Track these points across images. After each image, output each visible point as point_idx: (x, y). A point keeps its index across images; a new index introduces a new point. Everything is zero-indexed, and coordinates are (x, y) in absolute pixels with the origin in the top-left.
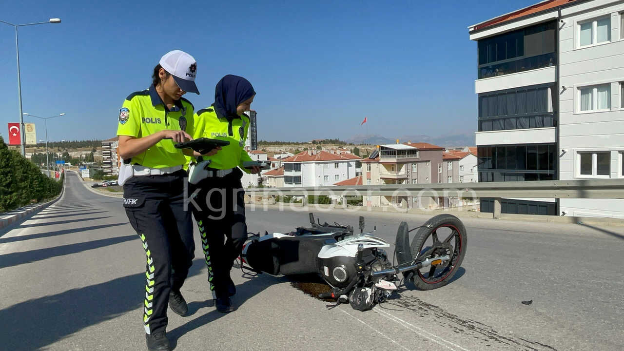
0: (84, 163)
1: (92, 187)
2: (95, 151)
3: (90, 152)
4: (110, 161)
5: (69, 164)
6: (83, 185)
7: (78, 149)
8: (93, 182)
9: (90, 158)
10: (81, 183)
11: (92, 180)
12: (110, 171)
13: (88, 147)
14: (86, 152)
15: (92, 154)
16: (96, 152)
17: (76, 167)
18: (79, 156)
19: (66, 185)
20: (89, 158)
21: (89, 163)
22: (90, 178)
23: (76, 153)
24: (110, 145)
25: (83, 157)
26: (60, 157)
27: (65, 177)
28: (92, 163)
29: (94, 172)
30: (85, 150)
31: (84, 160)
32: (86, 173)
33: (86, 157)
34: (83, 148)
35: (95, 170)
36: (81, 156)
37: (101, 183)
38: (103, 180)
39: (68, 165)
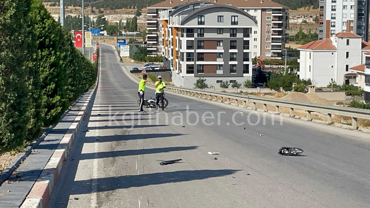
0: (123, 33)
1: (131, 72)
2: (139, 14)
3: (133, 16)
4: (155, 35)
5: (105, 33)
6: (120, 68)
7: (117, 10)
8: (132, 64)
9: (132, 26)
10: (118, 65)
11: (133, 61)
12: (155, 49)
13: (130, 8)
14: (127, 16)
15: (135, 19)
16: (141, 17)
17: (113, 39)
18: (118, 22)
19: (102, 67)
20: (130, 26)
21: (131, 33)
22: (130, 57)
23: (114, 16)
24: (157, 13)
25: (123, 23)
26: (93, 21)
27: (100, 55)
28: (135, 33)
29: (135, 49)
30: (127, 13)
31: (125, 28)
32: (125, 51)
33: (128, 23)
34: (124, 9)
35: (137, 46)
36: (120, 21)
37: (142, 66)
38: (146, 61)
39: (103, 35)
